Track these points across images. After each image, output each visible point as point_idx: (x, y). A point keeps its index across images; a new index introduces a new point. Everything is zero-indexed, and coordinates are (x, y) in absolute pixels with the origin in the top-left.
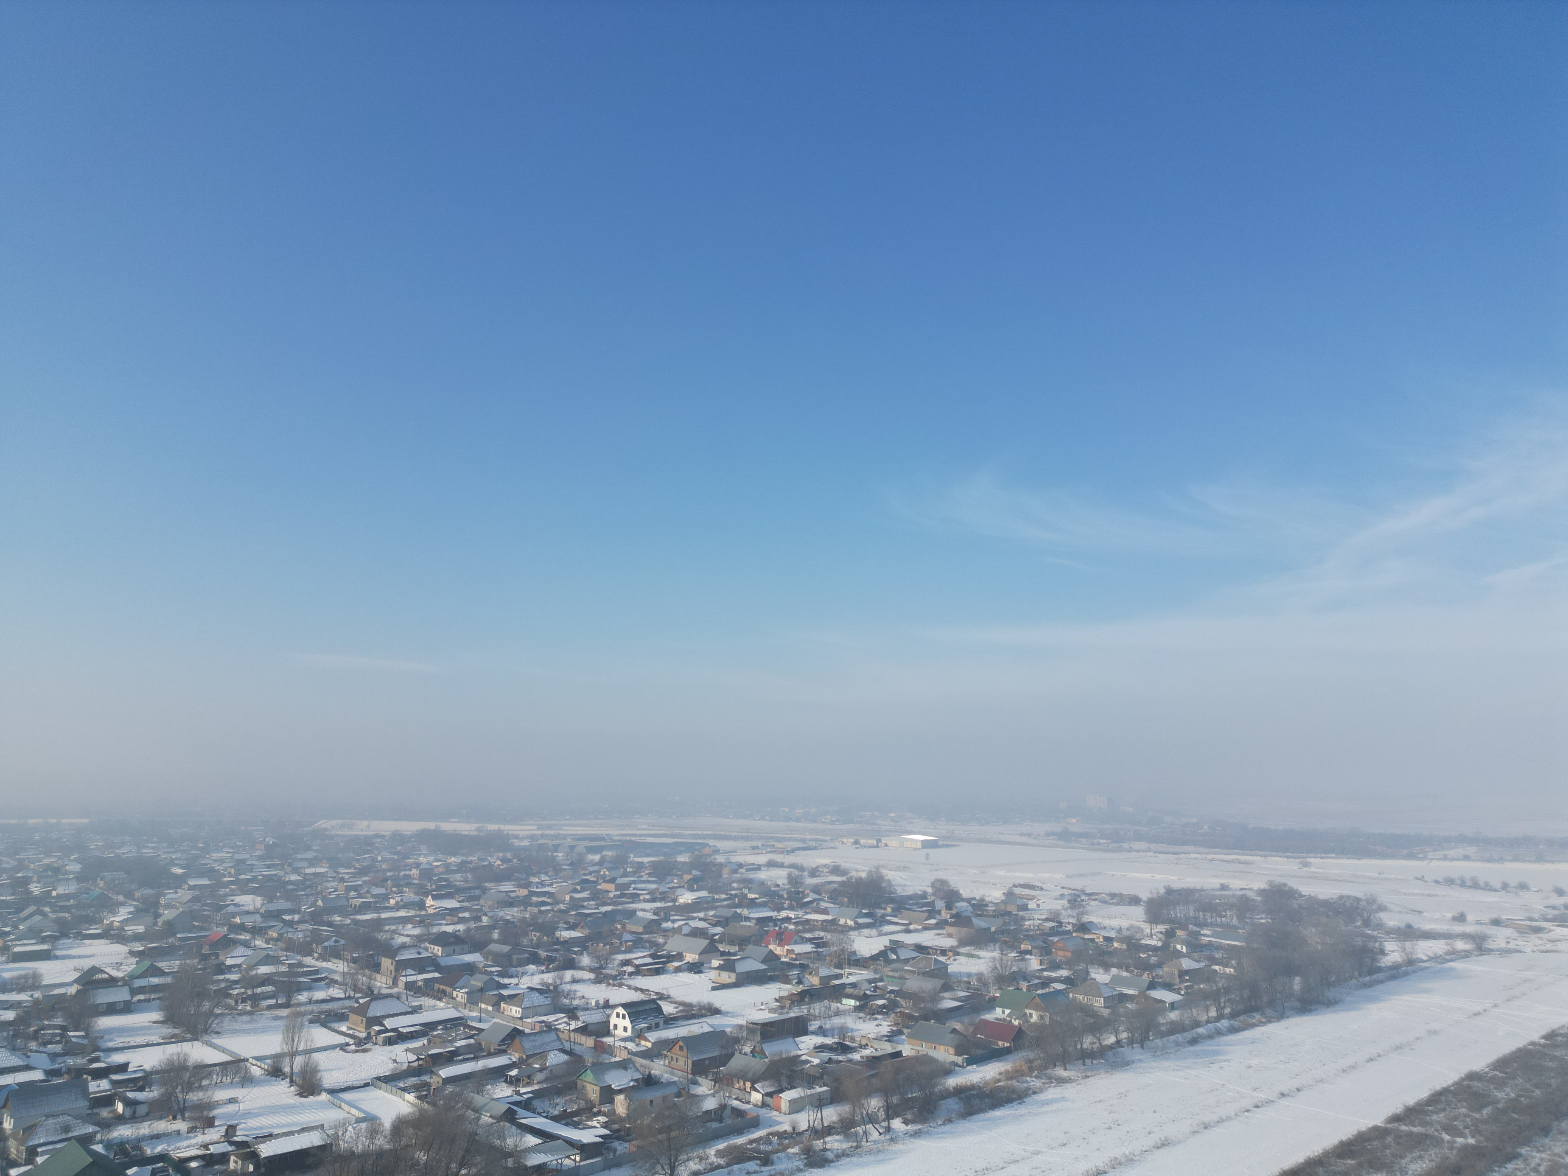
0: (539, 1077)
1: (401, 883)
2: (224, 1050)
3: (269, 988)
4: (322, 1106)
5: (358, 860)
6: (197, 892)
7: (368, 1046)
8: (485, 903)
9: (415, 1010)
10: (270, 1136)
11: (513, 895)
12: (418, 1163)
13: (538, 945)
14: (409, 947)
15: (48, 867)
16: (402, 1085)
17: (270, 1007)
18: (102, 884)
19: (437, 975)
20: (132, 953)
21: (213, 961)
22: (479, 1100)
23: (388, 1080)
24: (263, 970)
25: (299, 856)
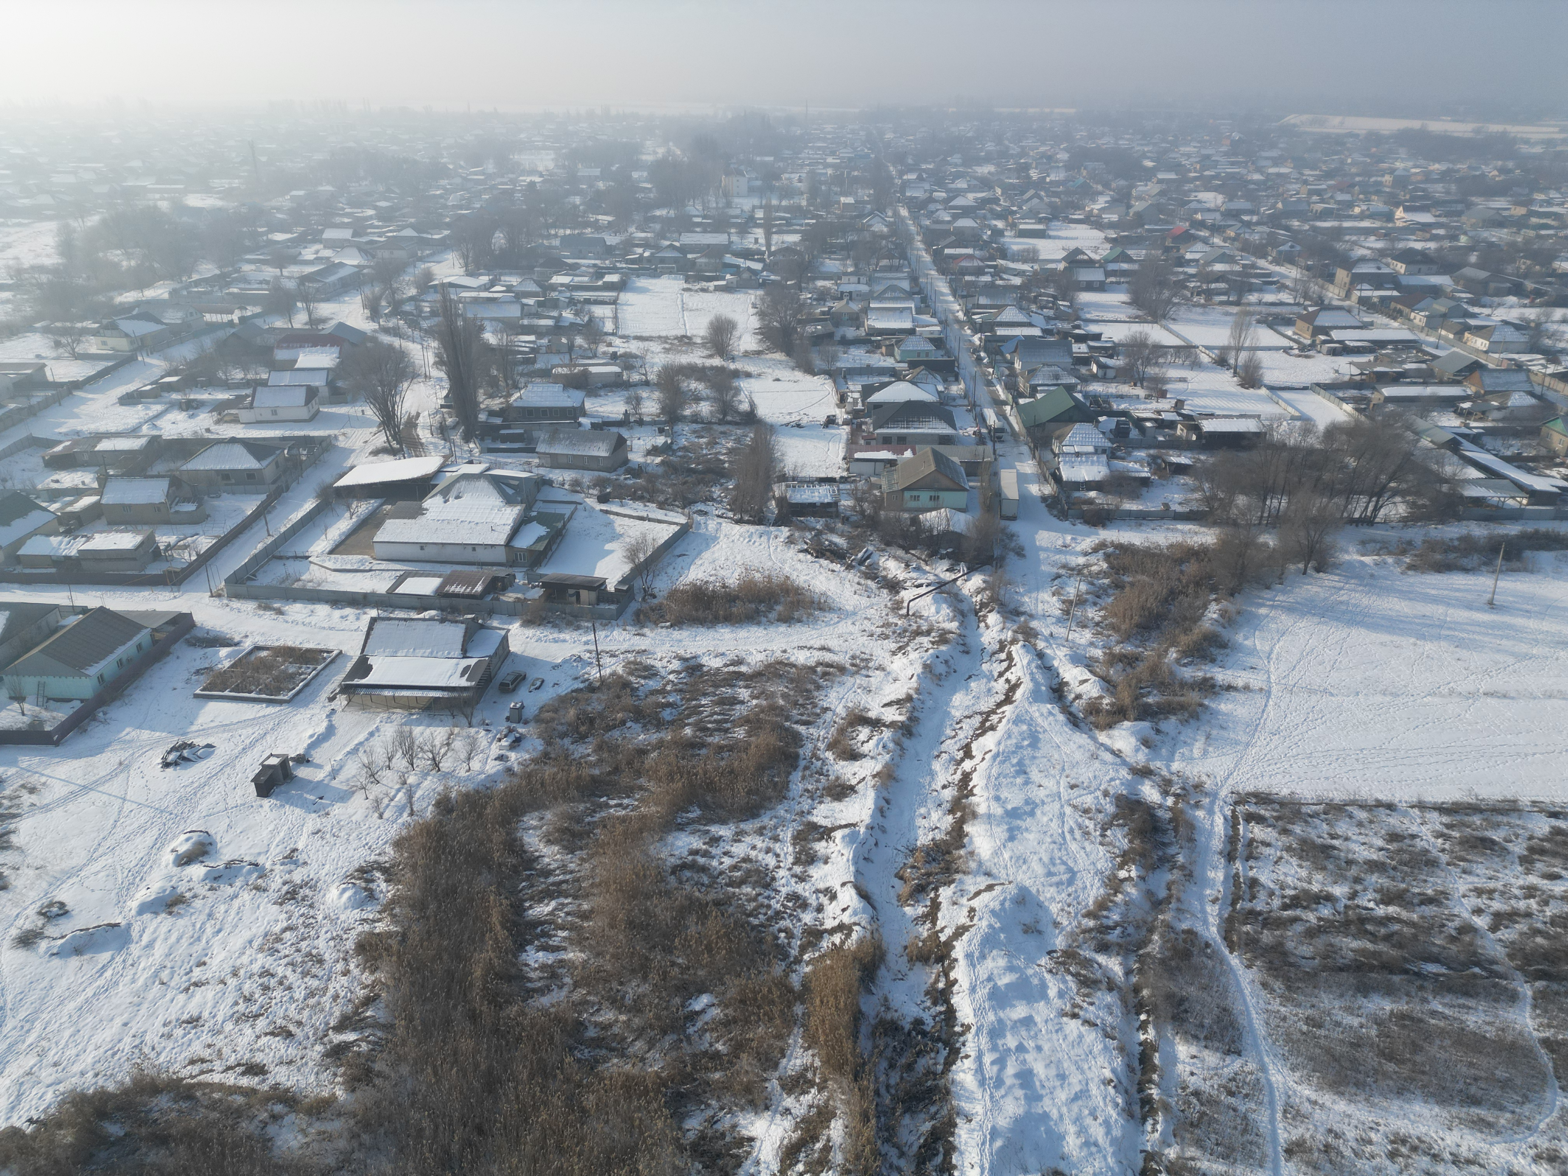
0: (1496, 415)
1: (1370, 190)
2: (1178, 336)
3: (1222, 285)
4: (1260, 399)
5: (1325, 162)
6: (1164, 186)
7: (1311, 353)
8: (1467, 220)
9: (1365, 326)
10: (1211, 416)
11: (1505, 213)
12: (1346, 466)
13: (1526, 276)
14: (1369, 260)
15: (1043, 155)
16: (1341, 394)
17: (1222, 303)
18: (1085, 173)
19: (1395, 293)
20: (1107, 239)
21: (1174, 254)
22: (1421, 424)
23: (1330, 388)
24: (1219, 267)
25: (1265, 154)
